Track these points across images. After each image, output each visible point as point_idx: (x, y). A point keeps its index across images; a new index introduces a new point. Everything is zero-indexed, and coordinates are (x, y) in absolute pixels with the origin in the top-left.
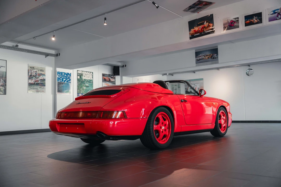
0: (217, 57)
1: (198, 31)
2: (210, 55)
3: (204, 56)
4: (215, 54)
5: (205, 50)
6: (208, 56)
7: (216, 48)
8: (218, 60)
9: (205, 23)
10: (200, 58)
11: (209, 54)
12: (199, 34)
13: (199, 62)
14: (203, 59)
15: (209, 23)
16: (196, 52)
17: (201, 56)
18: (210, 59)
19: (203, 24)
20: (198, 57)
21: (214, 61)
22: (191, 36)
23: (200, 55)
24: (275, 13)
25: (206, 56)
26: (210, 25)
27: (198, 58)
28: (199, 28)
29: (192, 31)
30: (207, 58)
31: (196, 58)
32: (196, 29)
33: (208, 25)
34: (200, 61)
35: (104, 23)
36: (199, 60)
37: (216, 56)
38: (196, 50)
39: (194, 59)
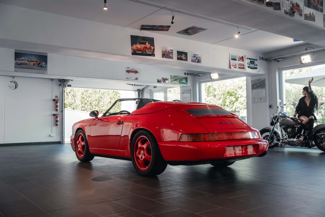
0: (46, 67)
1: (140, 49)
2: (37, 62)
3: (28, 60)
4: (43, 62)
5: (30, 53)
6: (34, 62)
7: (45, 55)
8: (46, 70)
9: (147, 44)
10: (23, 62)
11: (35, 60)
12: (141, 52)
13: (19, 66)
14: (26, 64)
15: (151, 45)
16: (16, 52)
17: (24, 60)
18: (36, 67)
19: (145, 44)
20: (19, 60)
21: (42, 70)
22: (133, 52)
23: (23, 58)
24: (195, 57)
25: (32, 61)
26: (151, 48)
27: (19, 62)
28: (141, 46)
29: (134, 47)
30: (32, 64)
31: (16, 61)
32: (139, 46)
33: (150, 47)
34: (22, 66)
35: (104, 7)
36: (20, 64)
37: (45, 64)
38: (15, 50)
39: (12, 61)
